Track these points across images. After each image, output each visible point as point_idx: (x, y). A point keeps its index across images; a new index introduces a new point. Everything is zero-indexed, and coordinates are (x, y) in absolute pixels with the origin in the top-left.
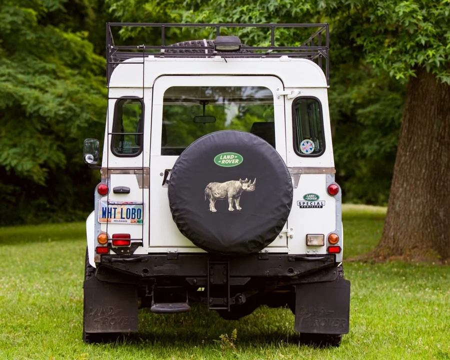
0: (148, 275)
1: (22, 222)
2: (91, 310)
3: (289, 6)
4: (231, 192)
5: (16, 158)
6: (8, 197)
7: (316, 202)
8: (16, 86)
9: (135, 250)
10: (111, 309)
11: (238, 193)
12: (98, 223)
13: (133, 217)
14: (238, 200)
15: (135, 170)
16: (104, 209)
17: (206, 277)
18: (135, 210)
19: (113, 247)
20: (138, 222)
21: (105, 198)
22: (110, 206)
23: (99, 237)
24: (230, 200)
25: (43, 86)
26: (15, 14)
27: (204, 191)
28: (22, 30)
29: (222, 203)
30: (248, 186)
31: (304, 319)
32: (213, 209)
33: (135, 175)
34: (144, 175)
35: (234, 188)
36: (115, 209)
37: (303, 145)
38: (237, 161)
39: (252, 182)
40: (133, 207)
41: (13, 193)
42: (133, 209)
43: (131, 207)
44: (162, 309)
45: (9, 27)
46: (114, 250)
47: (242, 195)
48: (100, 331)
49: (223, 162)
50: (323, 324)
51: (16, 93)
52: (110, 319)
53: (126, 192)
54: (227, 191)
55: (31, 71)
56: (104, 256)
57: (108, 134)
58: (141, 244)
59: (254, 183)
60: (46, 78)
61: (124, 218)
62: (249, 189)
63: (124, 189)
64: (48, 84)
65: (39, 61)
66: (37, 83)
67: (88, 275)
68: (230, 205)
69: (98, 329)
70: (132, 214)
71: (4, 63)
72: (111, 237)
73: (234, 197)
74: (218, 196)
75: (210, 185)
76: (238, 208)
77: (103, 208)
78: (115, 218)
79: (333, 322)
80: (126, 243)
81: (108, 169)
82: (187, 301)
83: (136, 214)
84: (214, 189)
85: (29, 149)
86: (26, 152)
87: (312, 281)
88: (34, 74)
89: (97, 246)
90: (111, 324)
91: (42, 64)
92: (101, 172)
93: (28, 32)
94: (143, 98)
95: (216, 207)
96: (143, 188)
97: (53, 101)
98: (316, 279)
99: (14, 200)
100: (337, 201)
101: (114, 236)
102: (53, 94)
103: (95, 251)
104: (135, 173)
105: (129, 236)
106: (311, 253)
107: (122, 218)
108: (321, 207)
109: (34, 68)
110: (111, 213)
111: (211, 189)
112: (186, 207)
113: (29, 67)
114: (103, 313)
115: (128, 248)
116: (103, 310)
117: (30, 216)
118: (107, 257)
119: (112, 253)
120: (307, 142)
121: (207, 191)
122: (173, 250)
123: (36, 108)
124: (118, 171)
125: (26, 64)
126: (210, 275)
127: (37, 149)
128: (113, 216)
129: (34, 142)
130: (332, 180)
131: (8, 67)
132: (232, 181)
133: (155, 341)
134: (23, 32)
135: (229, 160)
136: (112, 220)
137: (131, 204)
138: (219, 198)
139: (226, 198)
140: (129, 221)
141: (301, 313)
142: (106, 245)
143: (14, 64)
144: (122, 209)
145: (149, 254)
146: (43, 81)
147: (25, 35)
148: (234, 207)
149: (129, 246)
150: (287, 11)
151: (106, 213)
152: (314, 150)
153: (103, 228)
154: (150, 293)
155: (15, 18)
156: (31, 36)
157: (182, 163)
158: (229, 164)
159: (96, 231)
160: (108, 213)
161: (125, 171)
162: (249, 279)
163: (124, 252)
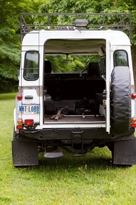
0: (43, 139)
1: (11, 92)
2: (16, 155)
3: (97, 19)
5: (8, 75)
6: (7, 85)
8: (7, 52)
9: (36, 127)
10: (25, 154)
12: (17, 114)
13: (35, 111)
15: (36, 87)
16: (20, 107)
17: (71, 140)
18: (36, 107)
19: (25, 126)
20: (37, 113)
21: (20, 101)
22: (23, 106)
23: (18, 121)
25: (15, 52)
26: (7, 30)
28: (8, 35)
31: (118, 158)
34: (40, 90)
36: (26, 107)
40: (35, 106)
41: (9, 83)
42: (34, 107)
43: (34, 106)
44: (49, 157)
45: (5, 34)
46: (26, 127)
50: (127, 160)
51: (7, 54)
52: (25, 159)
53: (31, 98)
55: (11, 47)
56: (21, 130)
57: (22, 69)
58: (39, 124)
60: (16, 49)
63: (30, 97)
64: (17, 51)
65: (14, 44)
66: (13, 51)
67: (15, 136)
69: (19, 164)
70: (34, 109)
71: (3, 45)
72: (24, 121)
78: (26, 111)
79: (132, 159)
80: (31, 124)
81: (22, 87)
83: (36, 109)
85: (12, 71)
86: (11, 72)
87: (122, 140)
88: (12, 48)
89: (17, 125)
90: (25, 162)
91: (15, 45)
92: (19, 88)
93: (11, 35)
94: (39, 51)
96: (39, 96)
97: (19, 56)
98: (124, 139)
99: (8, 85)
100: (135, 101)
101: (25, 121)
102: (18, 54)
103: (16, 128)
104: (35, 89)
107: (29, 111)
109: (12, 46)
110: (24, 109)
113: (11, 46)
115: (33, 126)
116: (21, 155)
117: (14, 90)
118: (22, 130)
119: (25, 128)
122: (55, 127)
123: (14, 59)
124: (27, 88)
125: (10, 45)
126: (73, 139)
127: (14, 71)
128: (25, 110)
129: (13, 69)
130: (133, 91)
131: (4, 46)
133: (47, 167)
134: (9, 35)
136: (25, 112)
137: (34, 104)
140: (33, 113)
141: (117, 155)
142: (21, 125)
143: (6, 45)
144: (29, 107)
145: (43, 129)
146: (15, 50)
147: (10, 36)
149: (33, 125)
150: (96, 21)
151: (21, 109)
153: (20, 116)
155: (7, 31)
156: (12, 37)
159: (17, 118)
160: (22, 109)
161: (30, 88)
162: (93, 140)
163: (31, 128)
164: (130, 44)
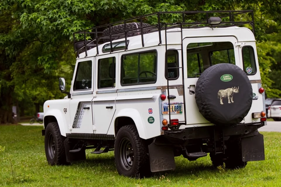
0: (186, 139)
4: (229, 94)
7: (255, 97)
9: (179, 127)
11: (232, 94)
12: (162, 115)
13: (178, 110)
14: (232, 98)
15: (177, 87)
18: (178, 106)
19: (170, 126)
20: (180, 112)
21: (164, 102)
22: (167, 106)
23: (163, 122)
24: (229, 98)
27: (217, 94)
29: (225, 99)
30: (235, 91)
31: (246, 155)
32: (222, 103)
33: (176, 89)
34: (181, 89)
35: (230, 92)
37: (247, 69)
38: (230, 78)
39: (237, 89)
40: (177, 105)
43: (176, 105)
46: (170, 128)
47: (233, 95)
48: (158, 171)
49: (224, 79)
50: (254, 157)
52: (162, 164)
53: (174, 98)
54: (227, 94)
56: (165, 132)
59: (238, 89)
61: (174, 111)
62: (236, 92)
63: (173, 96)
68: (229, 100)
73: (230, 96)
74: (223, 96)
75: (220, 91)
76: (232, 102)
77: (164, 107)
79: (258, 155)
80: (176, 124)
82: (202, 151)
83: (179, 108)
84: (221, 93)
89: (162, 126)
90: (163, 166)
92: (162, 89)
94: (177, 50)
95: (223, 102)
100: (263, 96)
101: (170, 121)
103: (161, 129)
104: (177, 88)
105: (178, 120)
106: (254, 122)
107: (173, 111)
108: (257, 99)
110: (168, 109)
111: (220, 93)
112: (210, 103)
114: (159, 161)
115: (177, 126)
116: (159, 159)
118: (167, 132)
120: (249, 68)
121: (219, 94)
122: (196, 126)
130: (261, 86)
132: (229, 89)
135: (227, 78)
137: (177, 104)
138: (224, 97)
139: (227, 97)
140: (176, 112)
141: (244, 152)
142: (166, 126)
144: (172, 106)
145: (186, 128)
148: (231, 101)
152: (252, 72)
154: (184, 149)
157: (206, 81)
158: (227, 80)
160: (166, 109)
161: (172, 87)
162: (229, 137)
163: (175, 129)
164: (254, 40)
